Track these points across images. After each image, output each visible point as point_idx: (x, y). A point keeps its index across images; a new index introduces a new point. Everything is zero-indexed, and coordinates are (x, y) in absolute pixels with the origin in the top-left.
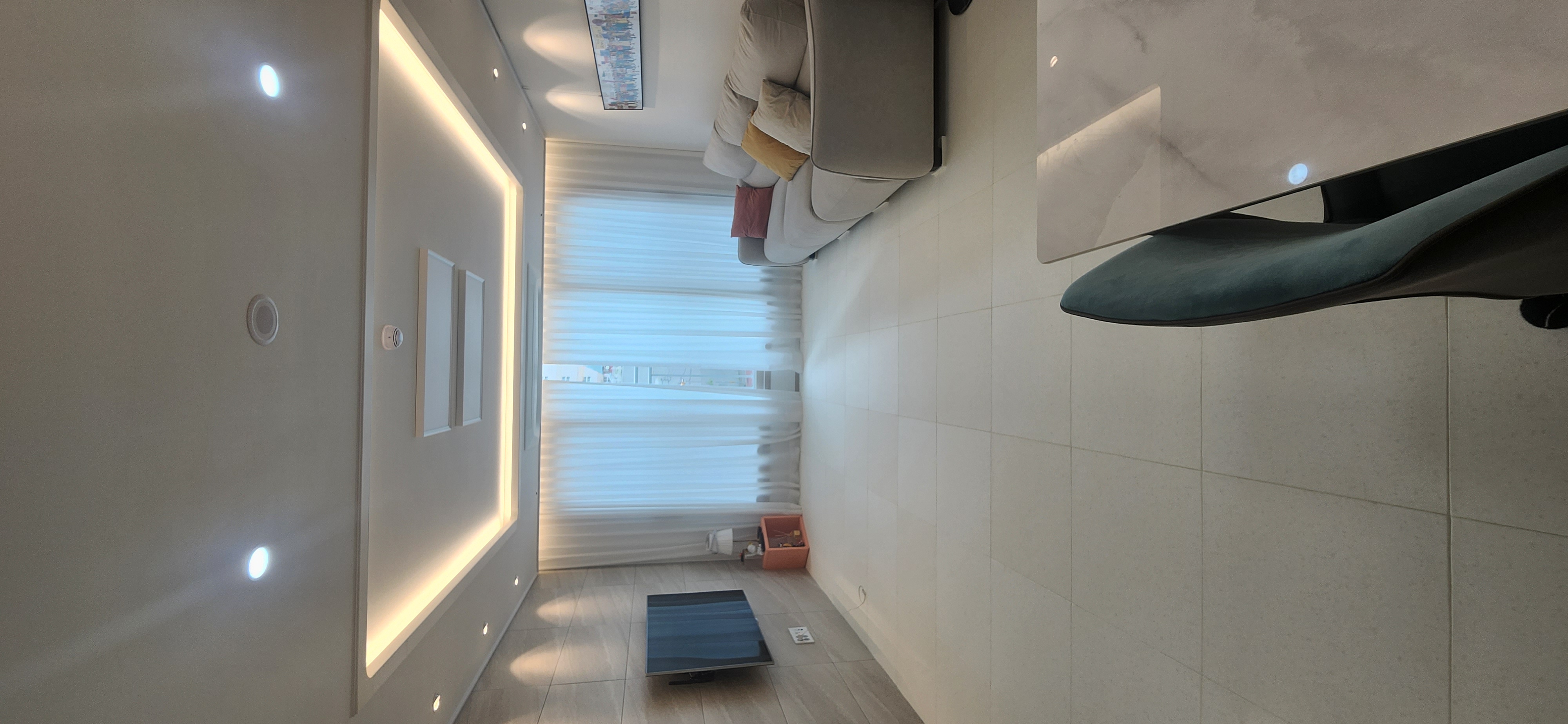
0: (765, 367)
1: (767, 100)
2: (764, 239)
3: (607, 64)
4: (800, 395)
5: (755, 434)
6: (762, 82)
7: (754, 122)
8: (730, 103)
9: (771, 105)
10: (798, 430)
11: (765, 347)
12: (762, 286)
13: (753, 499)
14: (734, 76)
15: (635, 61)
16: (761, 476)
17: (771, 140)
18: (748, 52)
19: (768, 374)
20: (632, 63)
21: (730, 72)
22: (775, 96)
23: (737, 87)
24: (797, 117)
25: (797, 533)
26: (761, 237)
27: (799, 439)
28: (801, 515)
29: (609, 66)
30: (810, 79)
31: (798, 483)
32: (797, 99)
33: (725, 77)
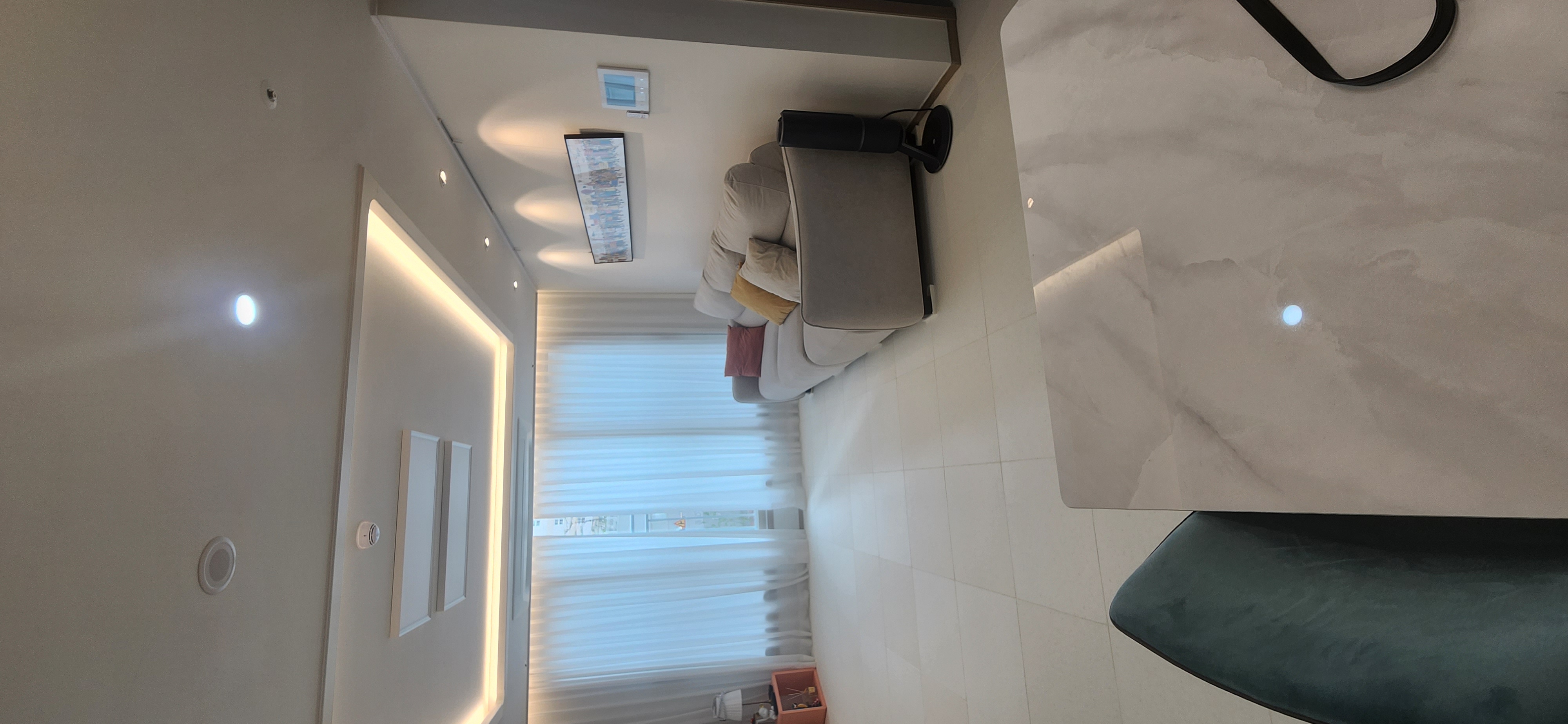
0: (766, 506)
1: (754, 256)
2: (758, 379)
3: (596, 226)
4: (805, 533)
5: (760, 579)
6: (748, 240)
7: (742, 275)
8: (718, 257)
9: (758, 261)
10: (804, 572)
11: (765, 484)
12: (759, 421)
13: (762, 653)
14: (721, 235)
15: (624, 221)
16: (769, 625)
17: (759, 290)
18: (734, 215)
19: (771, 513)
20: (621, 223)
21: (716, 229)
22: (762, 253)
23: (723, 243)
24: (784, 270)
25: (811, 689)
26: (755, 376)
27: (807, 582)
28: (815, 668)
29: (598, 227)
30: (795, 234)
31: (810, 631)
32: (783, 254)
33: (712, 233)
